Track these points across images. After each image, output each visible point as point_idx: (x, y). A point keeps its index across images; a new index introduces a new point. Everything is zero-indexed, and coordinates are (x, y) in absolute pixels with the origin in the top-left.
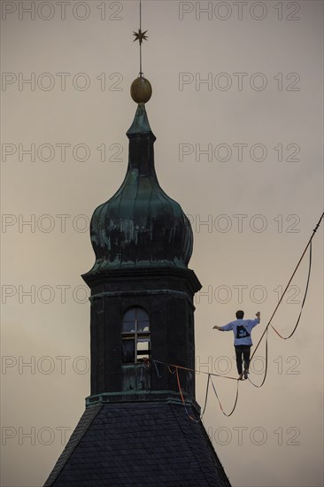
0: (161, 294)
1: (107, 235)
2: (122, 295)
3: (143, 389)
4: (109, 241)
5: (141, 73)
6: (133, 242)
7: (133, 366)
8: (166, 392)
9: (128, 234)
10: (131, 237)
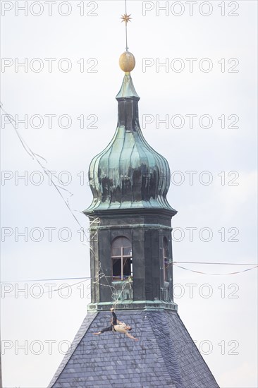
0: (139, 227)
1: (100, 182)
2: (111, 229)
3: (128, 299)
4: (101, 186)
5: (127, 48)
6: (118, 187)
7: (120, 282)
8: (144, 302)
9: (115, 181)
10: (118, 183)
